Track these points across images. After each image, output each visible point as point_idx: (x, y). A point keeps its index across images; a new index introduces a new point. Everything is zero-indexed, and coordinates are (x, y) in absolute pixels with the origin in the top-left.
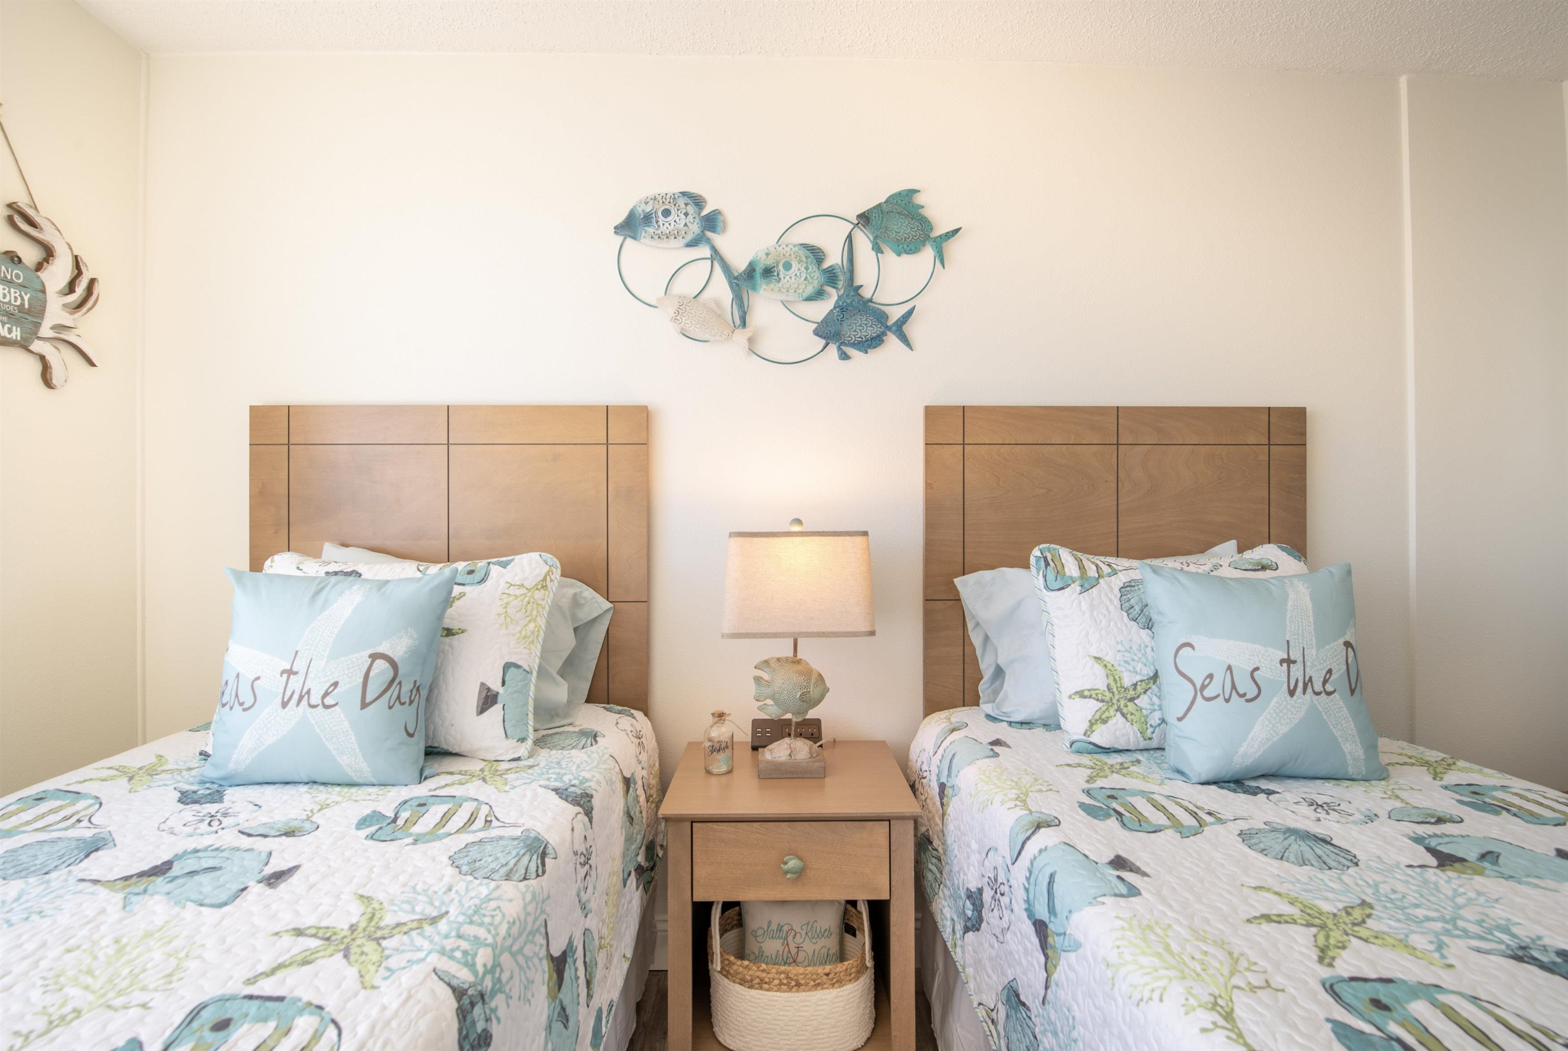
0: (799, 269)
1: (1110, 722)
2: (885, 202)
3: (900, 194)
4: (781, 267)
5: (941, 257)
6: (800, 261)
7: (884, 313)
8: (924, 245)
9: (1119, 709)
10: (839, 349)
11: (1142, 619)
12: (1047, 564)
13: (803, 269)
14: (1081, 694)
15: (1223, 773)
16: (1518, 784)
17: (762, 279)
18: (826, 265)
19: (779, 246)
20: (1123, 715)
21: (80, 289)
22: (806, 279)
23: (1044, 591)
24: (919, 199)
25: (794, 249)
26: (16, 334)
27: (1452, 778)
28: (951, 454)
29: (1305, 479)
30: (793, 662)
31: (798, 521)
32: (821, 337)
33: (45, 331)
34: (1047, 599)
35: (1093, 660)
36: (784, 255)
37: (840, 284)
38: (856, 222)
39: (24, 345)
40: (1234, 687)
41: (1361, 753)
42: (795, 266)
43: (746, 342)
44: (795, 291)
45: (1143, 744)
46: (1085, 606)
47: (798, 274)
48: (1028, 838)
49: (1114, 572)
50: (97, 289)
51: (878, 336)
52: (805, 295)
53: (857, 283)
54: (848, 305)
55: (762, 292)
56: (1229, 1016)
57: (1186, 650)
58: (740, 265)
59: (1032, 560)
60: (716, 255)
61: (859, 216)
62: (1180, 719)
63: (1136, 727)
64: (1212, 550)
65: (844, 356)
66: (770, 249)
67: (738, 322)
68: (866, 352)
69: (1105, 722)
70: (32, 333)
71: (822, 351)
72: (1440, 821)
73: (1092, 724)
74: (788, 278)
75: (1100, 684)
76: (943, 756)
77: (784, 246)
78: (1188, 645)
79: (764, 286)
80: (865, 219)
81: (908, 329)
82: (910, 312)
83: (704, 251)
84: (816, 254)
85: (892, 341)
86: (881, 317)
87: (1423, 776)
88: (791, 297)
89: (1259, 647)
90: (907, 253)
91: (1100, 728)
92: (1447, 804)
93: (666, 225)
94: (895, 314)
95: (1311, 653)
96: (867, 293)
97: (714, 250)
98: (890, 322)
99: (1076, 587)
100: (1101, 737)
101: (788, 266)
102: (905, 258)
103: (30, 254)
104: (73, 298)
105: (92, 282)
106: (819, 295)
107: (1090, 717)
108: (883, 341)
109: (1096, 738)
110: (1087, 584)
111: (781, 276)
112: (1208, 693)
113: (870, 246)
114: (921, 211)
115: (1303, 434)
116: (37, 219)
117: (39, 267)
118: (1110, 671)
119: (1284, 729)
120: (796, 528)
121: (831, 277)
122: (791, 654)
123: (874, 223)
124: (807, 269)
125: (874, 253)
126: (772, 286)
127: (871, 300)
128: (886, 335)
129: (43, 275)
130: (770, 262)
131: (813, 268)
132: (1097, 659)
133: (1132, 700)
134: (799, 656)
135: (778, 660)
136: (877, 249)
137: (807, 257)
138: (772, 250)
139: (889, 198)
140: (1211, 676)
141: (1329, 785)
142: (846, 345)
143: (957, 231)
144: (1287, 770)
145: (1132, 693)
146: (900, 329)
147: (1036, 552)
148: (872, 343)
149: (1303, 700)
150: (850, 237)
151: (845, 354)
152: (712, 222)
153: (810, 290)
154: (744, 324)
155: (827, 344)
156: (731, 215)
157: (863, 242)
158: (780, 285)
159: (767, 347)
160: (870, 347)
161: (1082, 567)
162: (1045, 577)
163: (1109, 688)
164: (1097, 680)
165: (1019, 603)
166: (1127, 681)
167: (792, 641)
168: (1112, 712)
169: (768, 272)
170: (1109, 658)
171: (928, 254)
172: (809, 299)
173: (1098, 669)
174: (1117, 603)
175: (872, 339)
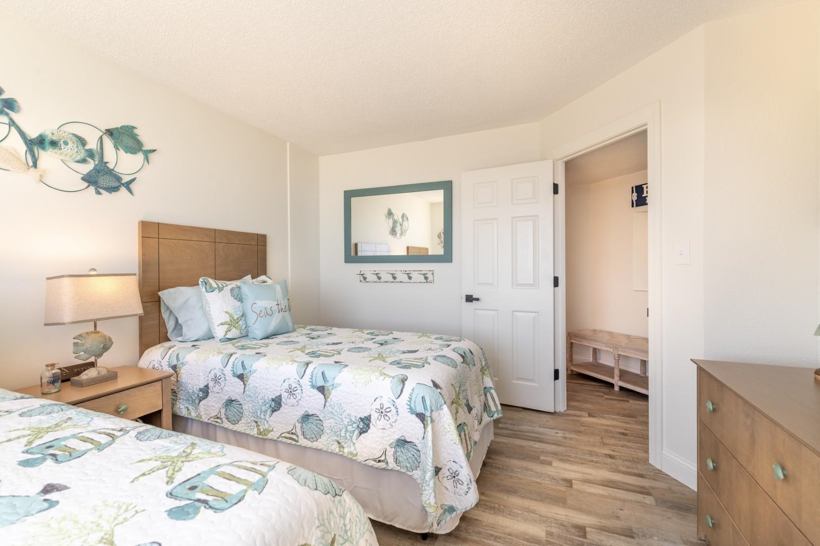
0: (73, 146)
1: (232, 330)
2: (120, 128)
3: (128, 127)
4: (62, 142)
5: (147, 159)
6: (73, 143)
7: (120, 177)
8: (139, 152)
9: (234, 326)
10: (96, 189)
11: (238, 299)
12: (206, 284)
13: (75, 147)
14: (222, 324)
15: (265, 336)
16: (318, 327)
17: (50, 146)
18: (87, 147)
19: (60, 131)
20: (235, 328)
22: (77, 152)
23: (205, 293)
24: (136, 131)
25: (69, 135)
27: (307, 328)
28: (153, 242)
29: (266, 256)
30: (96, 333)
31: (94, 270)
32: (86, 181)
34: (206, 295)
35: (225, 313)
36: (63, 137)
37: (97, 159)
38: (105, 132)
40: (267, 313)
41: (292, 325)
42: (70, 144)
43: (39, 176)
44: (70, 157)
45: (240, 336)
46: (221, 296)
47: (73, 148)
48: (230, 358)
49: (227, 285)
51: (117, 187)
52: (76, 160)
53: (105, 160)
54: (102, 170)
55: (48, 152)
56: (295, 361)
57: (255, 305)
58: (32, 134)
59: (200, 282)
60: (13, 123)
61: (106, 130)
62: (254, 324)
63: (239, 331)
64: (245, 278)
65: (99, 193)
66: (54, 131)
67: (31, 164)
68: (111, 193)
69: (230, 331)
71: (86, 188)
72: (309, 334)
73: (226, 332)
74: (66, 149)
75: (228, 320)
76: (170, 357)
77: (62, 132)
78: (255, 303)
79: (50, 149)
80: (109, 132)
81: (132, 186)
82: (134, 180)
83: (4, 119)
84: (82, 142)
86: (119, 179)
87: (302, 329)
88: (67, 158)
89: (271, 302)
90: (130, 153)
91: (229, 333)
92: (309, 332)
94: (126, 179)
95: (282, 302)
96: (111, 166)
97: (11, 120)
98: (123, 182)
99: (217, 291)
100: (229, 336)
101: (66, 143)
102: (129, 155)
106: (83, 161)
107: (225, 330)
108: (119, 189)
109: (228, 336)
110: (220, 289)
111: (62, 147)
112: (261, 315)
113: (113, 146)
114: (138, 137)
115: (266, 242)
118: (231, 315)
119: (278, 321)
120: (94, 273)
121: (91, 154)
123: (115, 136)
124: (77, 147)
125: (114, 149)
126: (56, 151)
127: (113, 170)
128: (121, 187)
130: (55, 138)
131: (80, 147)
132: (226, 312)
133: (237, 323)
134: (98, 329)
135: (87, 333)
136: (117, 148)
137: (77, 142)
138: (55, 132)
139: (123, 126)
140: (261, 311)
141: (286, 334)
142: (100, 188)
143: (155, 150)
144: (278, 333)
145: (237, 321)
146: (128, 185)
147: (201, 280)
148: (113, 189)
149: (281, 313)
150: (101, 137)
151: (99, 192)
152: (9, 104)
153: (79, 158)
154: (35, 165)
155: (89, 186)
157: (108, 143)
158: (61, 151)
159: (52, 181)
160: (113, 191)
161: (217, 284)
162: (206, 288)
163: (231, 321)
164: (227, 318)
165: (188, 299)
166: (236, 317)
167: (93, 323)
168: (232, 327)
169: (54, 144)
170: (230, 311)
171: (140, 156)
172: (78, 162)
173: (227, 315)
174: (230, 294)
175: (113, 187)
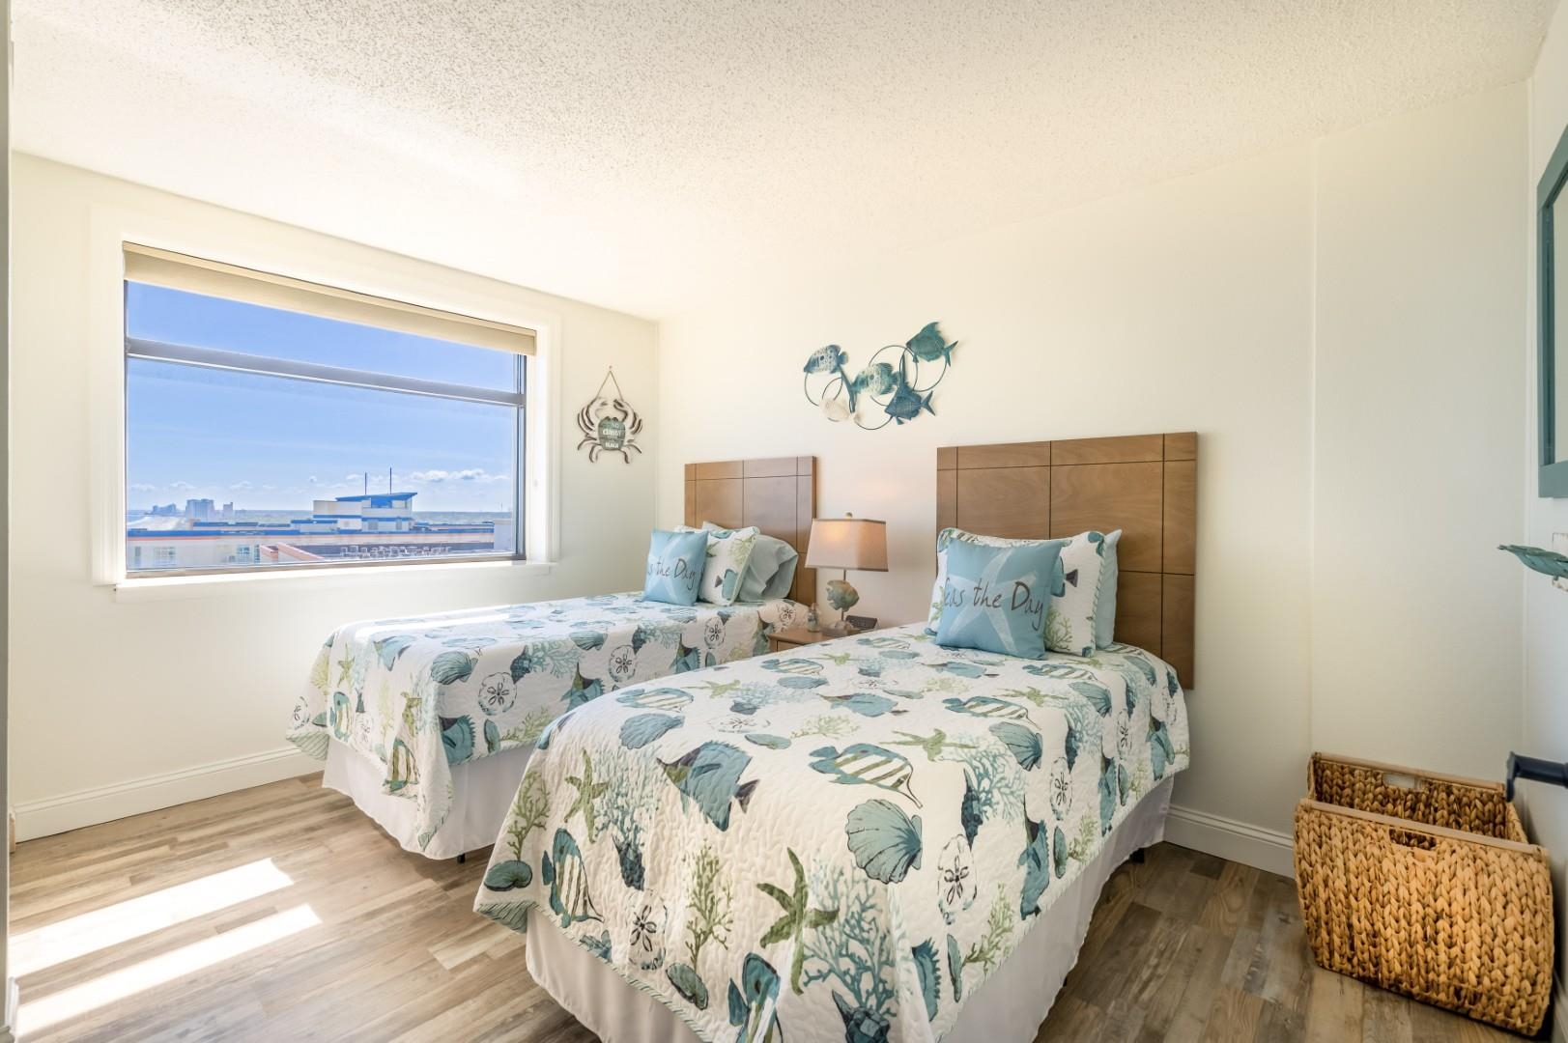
0: (878, 377)
2: (922, 332)
3: (929, 326)
4: (870, 378)
5: (948, 361)
6: (879, 373)
7: (920, 395)
8: (940, 353)
10: (897, 418)
13: (880, 377)
17: (862, 385)
18: (892, 373)
21: (636, 425)
22: (881, 382)
24: (939, 327)
25: (876, 367)
26: (617, 446)
28: (951, 475)
30: (843, 583)
31: (850, 514)
32: (888, 413)
33: (626, 443)
37: (898, 383)
38: (906, 346)
39: (619, 449)
42: (877, 375)
43: (855, 419)
44: (876, 390)
47: (878, 380)
50: (643, 423)
51: (917, 409)
52: (881, 391)
54: (902, 393)
55: (862, 392)
58: (852, 378)
60: (844, 377)
65: (900, 423)
67: (852, 409)
68: (910, 419)
70: (621, 445)
74: (873, 383)
79: (863, 389)
80: (909, 344)
82: (932, 393)
83: (838, 374)
85: (925, 412)
86: (919, 398)
88: (875, 393)
90: (932, 359)
93: (822, 364)
94: (925, 395)
95: (993, 585)
96: (911, 385)
97: (843, 373)
98: (923, 400)
101: (872, 377)
103: (620, 416)
104: (634, 429)
105: (640, 421)
106: (887, 390)
108: (919, 411)
111: (870, 382)
114: (939, 334)
116: (623, 404)
117: (623, 420)
121: (894, 378)
122: (842, 579)
123: (916, 345)
124: (882, 376)
126: (866, 388)
127: (914, 389)
128: (920, 408)
129: (624, 423)
130: (866, 375)
131: (885, 375)
134: (846, 579)
135: (836, 581)
136: (916, 360)
137: (882, 370)
139: (923, 329)
142: (901, 416)
143: (957, 343)
146: (927, 404)
150: (903, 357)
152: (841, 359)
153: (884, 388)
154: (854, 410)
155: (892, 417)
156: (850, 354)
158: (870, 387)
159: (865, 422)
160: (912, 415)
167: (843, 570)
169: (865, 380)
172: (883, 393)
175: (913, 412)
